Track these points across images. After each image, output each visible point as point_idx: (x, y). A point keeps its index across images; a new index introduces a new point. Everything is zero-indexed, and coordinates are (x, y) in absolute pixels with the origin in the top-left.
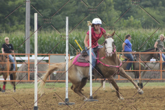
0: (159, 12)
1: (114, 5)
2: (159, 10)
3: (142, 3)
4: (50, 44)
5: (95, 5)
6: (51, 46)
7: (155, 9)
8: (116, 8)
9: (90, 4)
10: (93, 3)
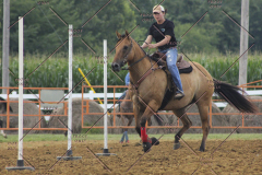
0: (204, 31)
1: (137, 19)
2: (206, 28)
3: (180, 17)
4: (40, 75)
5: (108, 19)
6: (42, 79)
7: (199, 26)
8: (139, 24)
9: (100, 17)
10: (105, 16)
